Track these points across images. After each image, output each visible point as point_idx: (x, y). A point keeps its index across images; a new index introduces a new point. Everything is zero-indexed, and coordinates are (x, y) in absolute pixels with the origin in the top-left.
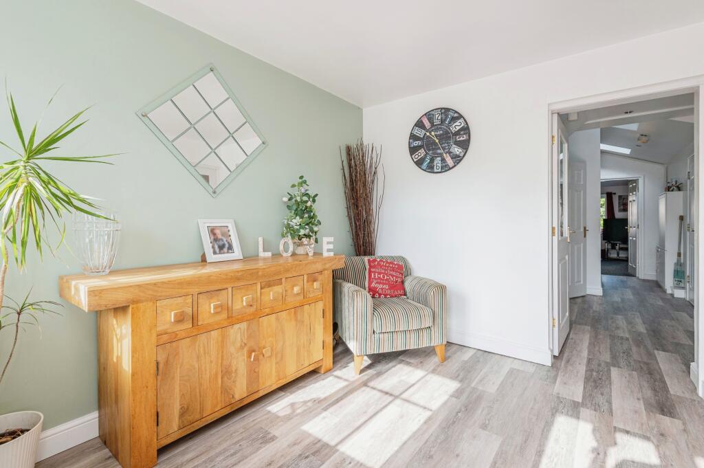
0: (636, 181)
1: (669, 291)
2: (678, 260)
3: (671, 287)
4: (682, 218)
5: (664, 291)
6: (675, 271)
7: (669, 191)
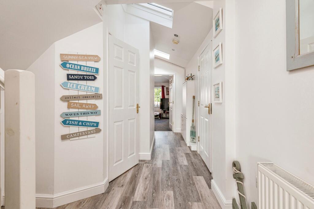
0: (172, 77)
1: (188, 145)
2: (193, 125)
3: (189, 142)
4: (194, 97)
5: (186, 145)
6: (191, 131)
7: (188, 80)
